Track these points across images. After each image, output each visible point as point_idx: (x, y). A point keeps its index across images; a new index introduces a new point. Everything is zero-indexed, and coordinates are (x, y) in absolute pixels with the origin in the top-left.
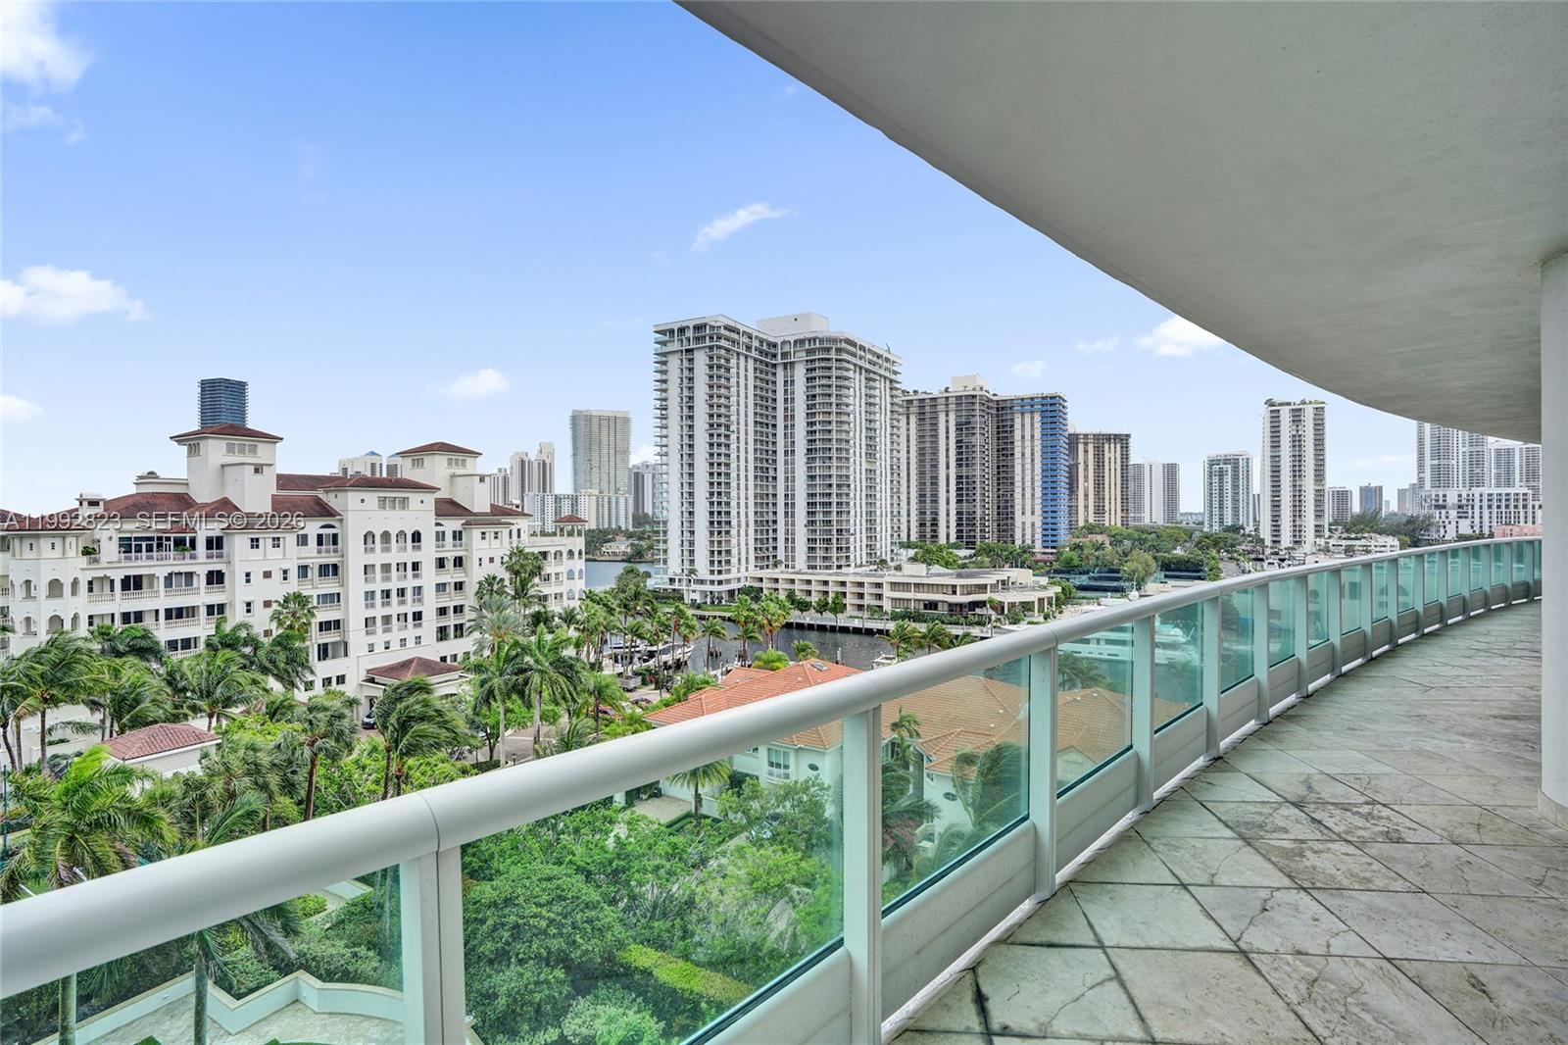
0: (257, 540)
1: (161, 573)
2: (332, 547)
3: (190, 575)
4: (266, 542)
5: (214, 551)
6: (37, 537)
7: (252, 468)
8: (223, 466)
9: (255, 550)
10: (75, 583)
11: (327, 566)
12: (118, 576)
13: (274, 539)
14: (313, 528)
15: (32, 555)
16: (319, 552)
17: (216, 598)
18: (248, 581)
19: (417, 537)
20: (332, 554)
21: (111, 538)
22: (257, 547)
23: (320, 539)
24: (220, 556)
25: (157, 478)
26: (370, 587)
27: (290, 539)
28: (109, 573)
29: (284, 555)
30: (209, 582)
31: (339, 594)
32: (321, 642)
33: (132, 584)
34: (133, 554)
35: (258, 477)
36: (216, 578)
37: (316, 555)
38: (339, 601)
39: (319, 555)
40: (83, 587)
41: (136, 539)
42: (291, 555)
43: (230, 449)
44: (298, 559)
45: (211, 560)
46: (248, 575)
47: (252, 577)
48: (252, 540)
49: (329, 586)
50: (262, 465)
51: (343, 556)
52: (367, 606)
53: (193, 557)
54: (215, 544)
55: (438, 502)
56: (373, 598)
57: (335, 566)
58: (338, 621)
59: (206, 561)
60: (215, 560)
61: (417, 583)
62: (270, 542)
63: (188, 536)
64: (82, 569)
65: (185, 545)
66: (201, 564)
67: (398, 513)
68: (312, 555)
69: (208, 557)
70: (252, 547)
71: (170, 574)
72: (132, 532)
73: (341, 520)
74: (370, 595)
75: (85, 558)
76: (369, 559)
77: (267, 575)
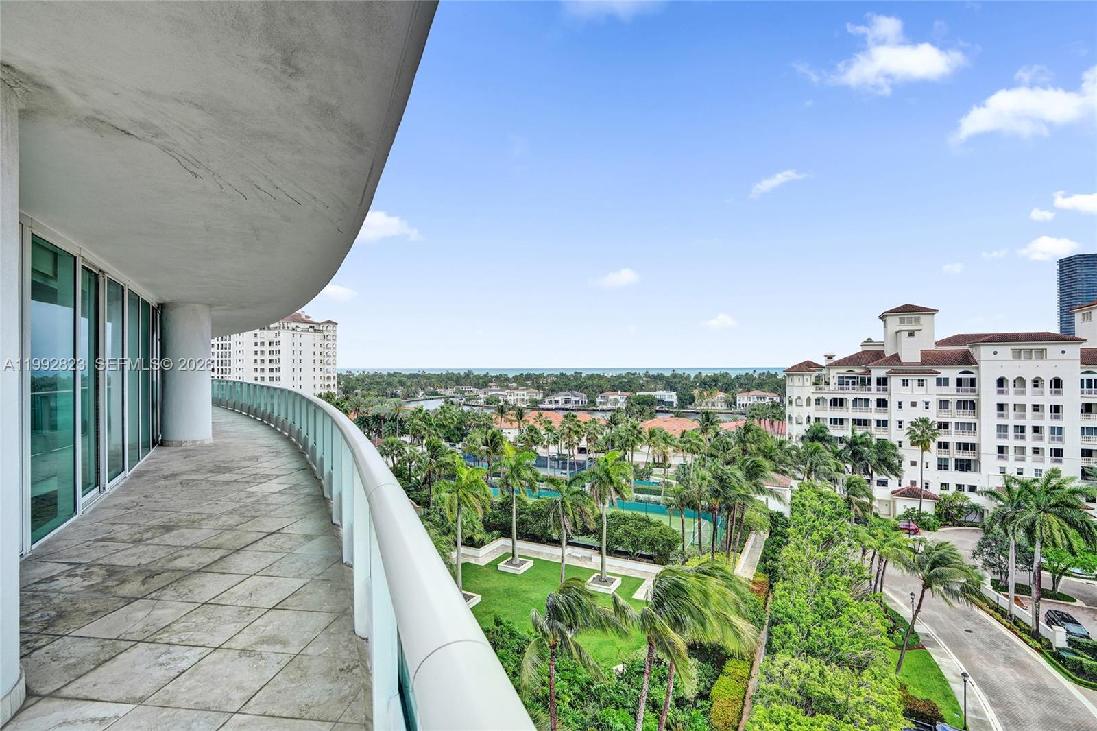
0: (907, 381)
1: (851, 398)
2: (969, 388)
3: (867, 400)
4: (913, 382)
5: (882, 387)
6: (792, 375)
7: (907, 333)
8: (897, 333)
9: (905, 387)
10: (809, 400)
11: (965, 402)
12: (829, 397)
13: (919, 380)
14: (952, 373)
15: (800, 384)
16: (958, 391)
17: (882, 416)
18: (900, 407)
19: (1057, 383)
20: (969, 393)
21: (834, 377)
22: (907, 385)
23: (959, 382)
24: (885, 390)
25: (872, 342)
26: (1002, 422)
27: (931, 381)
28: (824, 396)
29: (927, 391)
30: (879, 405)
31: (975, 424)
32: (957, 457)
33: (838, 402)
34: (845, 386)
35: (911, 338)
36: (882, 404)
37: (955, 393)
38: (975, 429)
39: (958, 393)
40: (813, 402)
41: (847, 378)
42: (932, 392)
43: (902, 321)
44: (937, 395)
45: (879, 392)
46: (900, 403)
47: (902, 405)
48: (904, 380)
49: (966, 417)
50: (914, 331)
51: (978, 395)
52: (999, 436)
53: (870, 390)
54: (883, 382)
55: (1082, 351)
56: (1006, 431)
57: (972, 403)
58: (974, 444)
59: (876, 392)
60: (881, 392)
61: (1057, 423)
62: (916, 382)
63: (867, 377)
64: (813, 393)
65: (865, 382)
66: (874, 394)
67: (1034, 362)
68: (951, 393)
69: (878, 390)
70: (904, 385)
71: (856, 399)
72: (844, 374)
73: (978, 368)
74: (1002, 429)
75: (814, 387)
76: (1002, 399)
77: (913, 404)
